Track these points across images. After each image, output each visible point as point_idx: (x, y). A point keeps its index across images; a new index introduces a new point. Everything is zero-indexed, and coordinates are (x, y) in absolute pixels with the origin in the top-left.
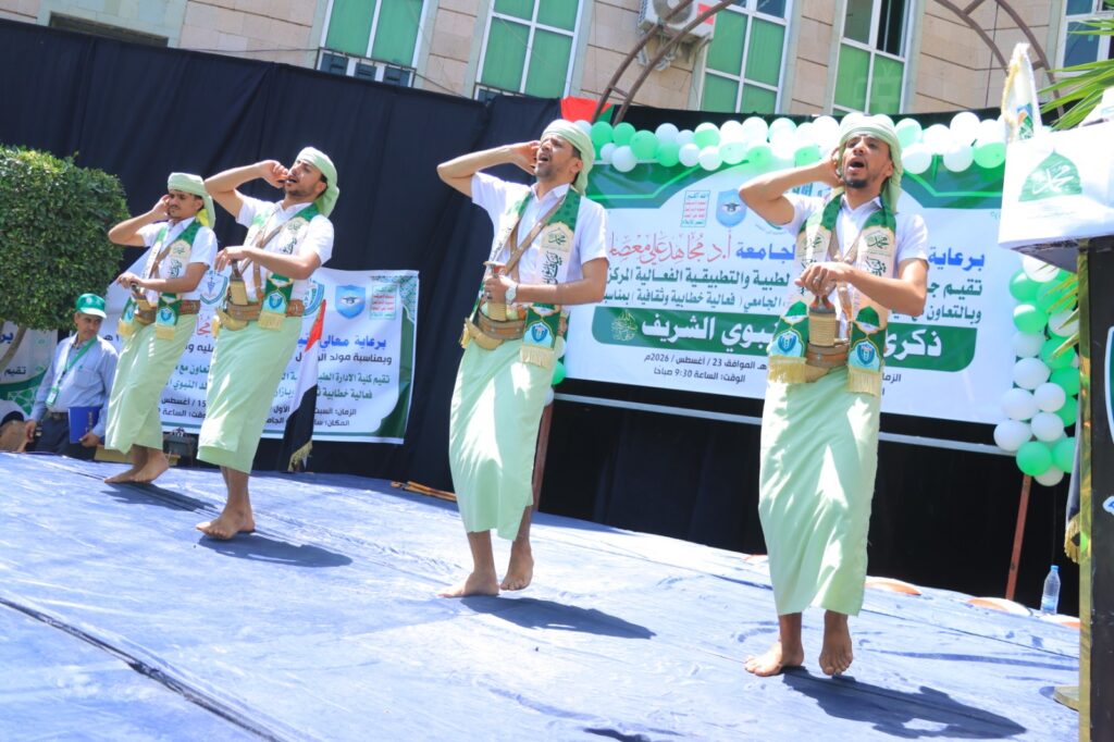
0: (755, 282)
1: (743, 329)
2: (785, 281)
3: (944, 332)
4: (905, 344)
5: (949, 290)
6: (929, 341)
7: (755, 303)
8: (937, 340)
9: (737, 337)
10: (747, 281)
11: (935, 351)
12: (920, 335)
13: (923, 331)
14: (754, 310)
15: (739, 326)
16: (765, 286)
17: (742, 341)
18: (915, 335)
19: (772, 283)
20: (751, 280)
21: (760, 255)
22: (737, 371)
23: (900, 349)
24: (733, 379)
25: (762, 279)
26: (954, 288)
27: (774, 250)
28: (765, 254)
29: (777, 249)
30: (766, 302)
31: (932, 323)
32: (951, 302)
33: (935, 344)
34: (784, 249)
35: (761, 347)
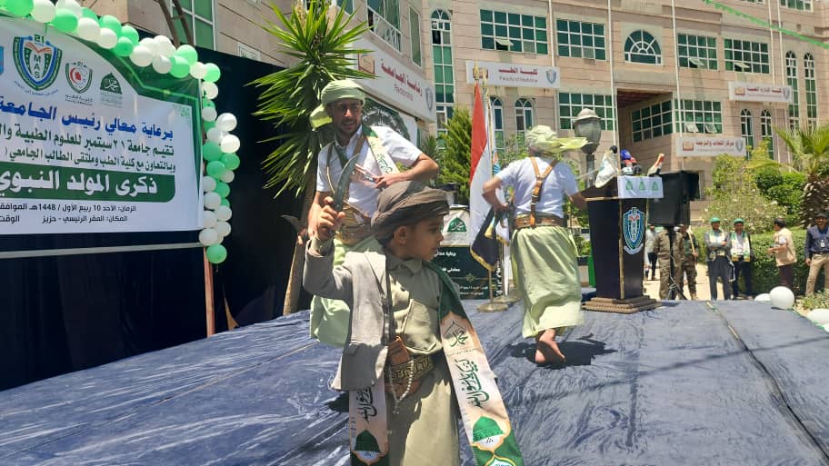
0: (17, 134)
1: (12, 174)
2: (44, 136)
3: (157, 178)
4: (135, 186)
5: (156, 151)
6: (149, 184)
7: (19, 153)
8: (154, 183)
9: (7, 183)
10: (10, 133)
11: (154, 190)
12: (143, 180)
13: (145, 178)
14: (19, 160)
15: (7, 173)
16: (27, 139)
17: (12, 186)
18: (140, 180)
19: (32, 137)
20: (14, 133)
21: (20, 111)
22: (11, 213)
23: (132, 190)
24: (8, 219)
25: (23, 132)
26: (158, 150)
27: (32, 109)
28: (25, 111)
29: (35, 108)
30: (29, 153)
31: (149, 172)
32: (158, 159)
33: (153, 186)
34: (42, 109)
35: (30, 191)
